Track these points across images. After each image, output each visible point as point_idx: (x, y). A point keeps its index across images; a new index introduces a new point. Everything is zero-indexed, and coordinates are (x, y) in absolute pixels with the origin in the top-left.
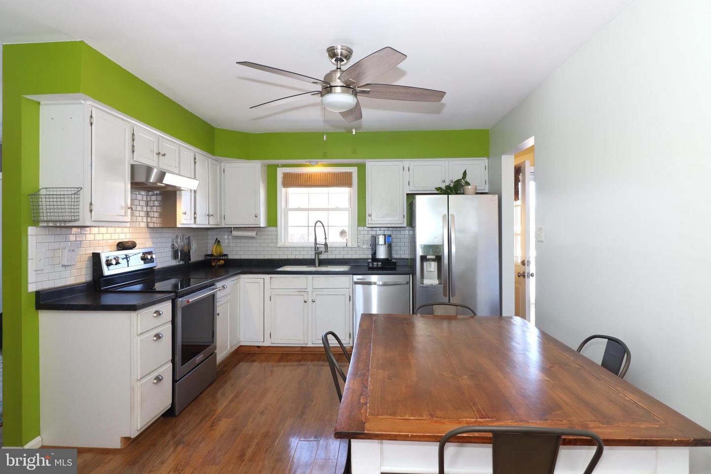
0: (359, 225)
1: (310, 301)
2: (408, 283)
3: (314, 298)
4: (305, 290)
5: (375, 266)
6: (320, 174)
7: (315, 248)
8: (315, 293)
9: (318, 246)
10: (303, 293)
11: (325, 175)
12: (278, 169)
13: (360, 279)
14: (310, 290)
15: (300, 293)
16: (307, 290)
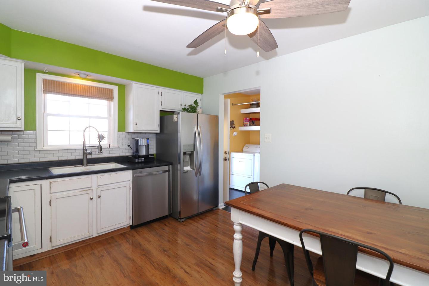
0: (119, 131)
1: (95, 197)
2: (169, 171)
3: (99, 194)
4: (89, 189)
5: (140, 161)
6: (84, 86)
7: (84, 150)
8: (99, 190)
9: (87, 148)
10: (88, 192)
11: (89, 87)
12: (37, 74)
13: (139, 172)
14: (94, 187)
15: (85, 192)
16: (91, 188)
